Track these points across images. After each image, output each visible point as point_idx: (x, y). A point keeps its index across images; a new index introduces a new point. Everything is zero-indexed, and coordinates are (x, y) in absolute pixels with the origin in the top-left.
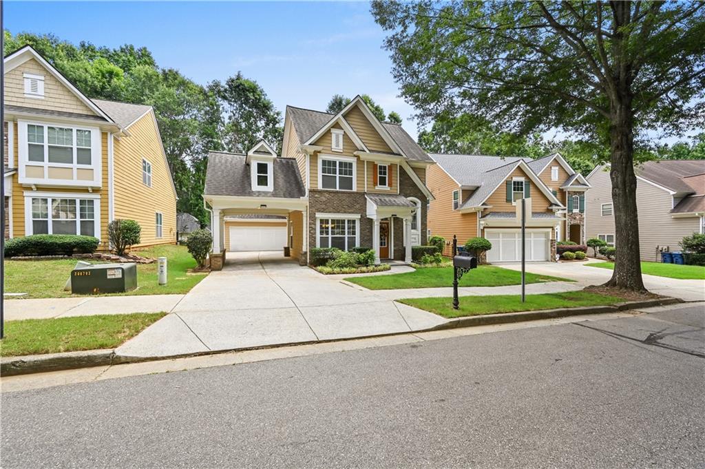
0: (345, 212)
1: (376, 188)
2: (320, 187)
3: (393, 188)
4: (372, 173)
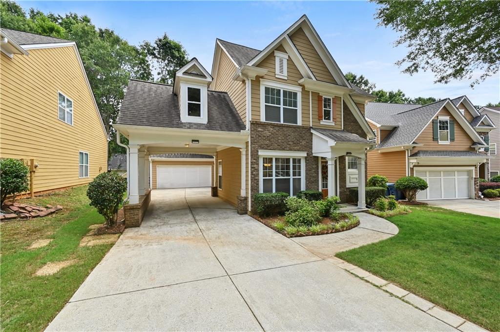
0: (291, 150)
1: (321, 123)
2: (263, 119)
3: (337, 123)
4: (317, 106)
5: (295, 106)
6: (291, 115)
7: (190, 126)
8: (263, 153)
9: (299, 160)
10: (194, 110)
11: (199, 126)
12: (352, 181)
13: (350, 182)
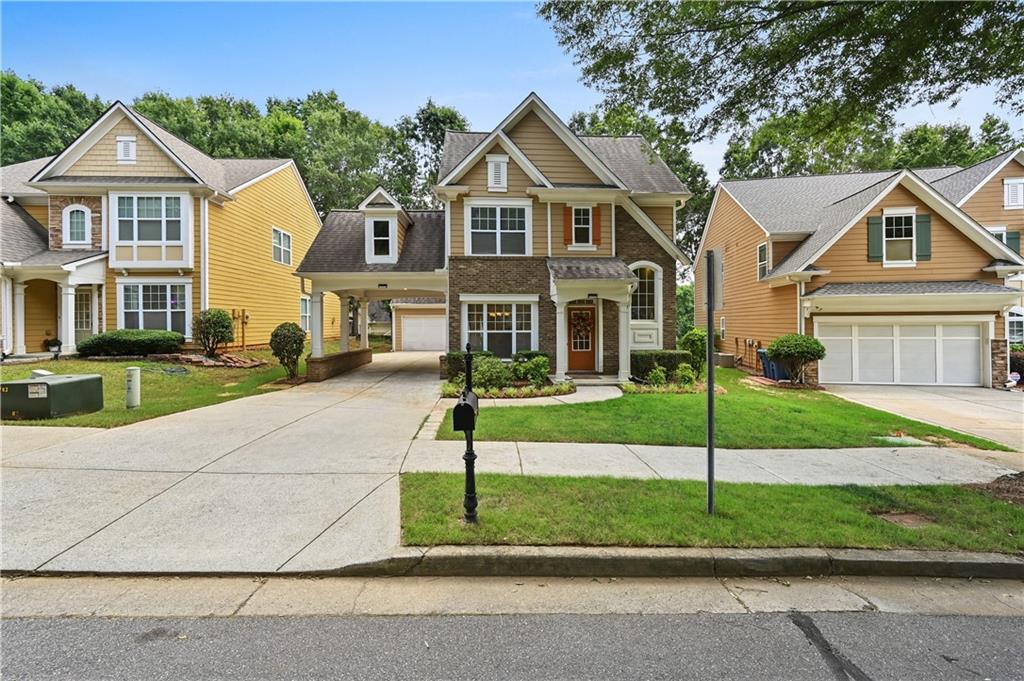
0: (511, 292)
1: (569, 249)
2: (468, 251)
3: (602, 246)
4: (561, 223)
5: (522, 226)
6: (515, 242)
7: (376, 267)
8: (466, 298)
9: (528, 307)
10: (382, 248)
11: (385, 268)
12: (638, 339)
13: (635, 342)
